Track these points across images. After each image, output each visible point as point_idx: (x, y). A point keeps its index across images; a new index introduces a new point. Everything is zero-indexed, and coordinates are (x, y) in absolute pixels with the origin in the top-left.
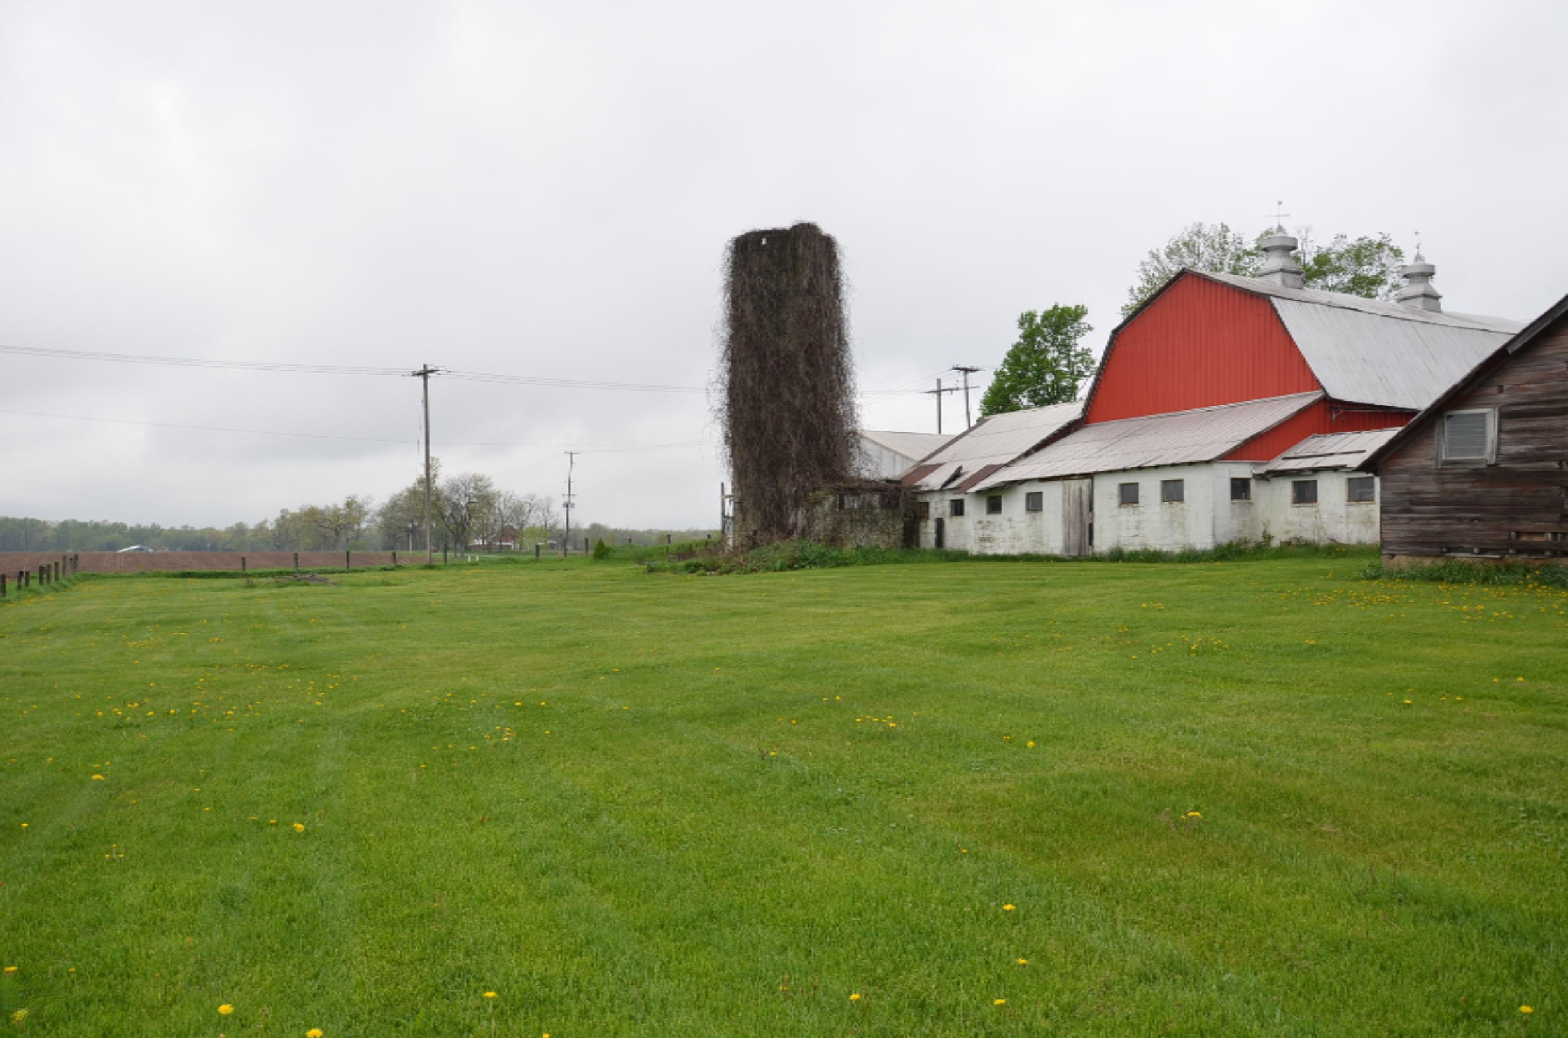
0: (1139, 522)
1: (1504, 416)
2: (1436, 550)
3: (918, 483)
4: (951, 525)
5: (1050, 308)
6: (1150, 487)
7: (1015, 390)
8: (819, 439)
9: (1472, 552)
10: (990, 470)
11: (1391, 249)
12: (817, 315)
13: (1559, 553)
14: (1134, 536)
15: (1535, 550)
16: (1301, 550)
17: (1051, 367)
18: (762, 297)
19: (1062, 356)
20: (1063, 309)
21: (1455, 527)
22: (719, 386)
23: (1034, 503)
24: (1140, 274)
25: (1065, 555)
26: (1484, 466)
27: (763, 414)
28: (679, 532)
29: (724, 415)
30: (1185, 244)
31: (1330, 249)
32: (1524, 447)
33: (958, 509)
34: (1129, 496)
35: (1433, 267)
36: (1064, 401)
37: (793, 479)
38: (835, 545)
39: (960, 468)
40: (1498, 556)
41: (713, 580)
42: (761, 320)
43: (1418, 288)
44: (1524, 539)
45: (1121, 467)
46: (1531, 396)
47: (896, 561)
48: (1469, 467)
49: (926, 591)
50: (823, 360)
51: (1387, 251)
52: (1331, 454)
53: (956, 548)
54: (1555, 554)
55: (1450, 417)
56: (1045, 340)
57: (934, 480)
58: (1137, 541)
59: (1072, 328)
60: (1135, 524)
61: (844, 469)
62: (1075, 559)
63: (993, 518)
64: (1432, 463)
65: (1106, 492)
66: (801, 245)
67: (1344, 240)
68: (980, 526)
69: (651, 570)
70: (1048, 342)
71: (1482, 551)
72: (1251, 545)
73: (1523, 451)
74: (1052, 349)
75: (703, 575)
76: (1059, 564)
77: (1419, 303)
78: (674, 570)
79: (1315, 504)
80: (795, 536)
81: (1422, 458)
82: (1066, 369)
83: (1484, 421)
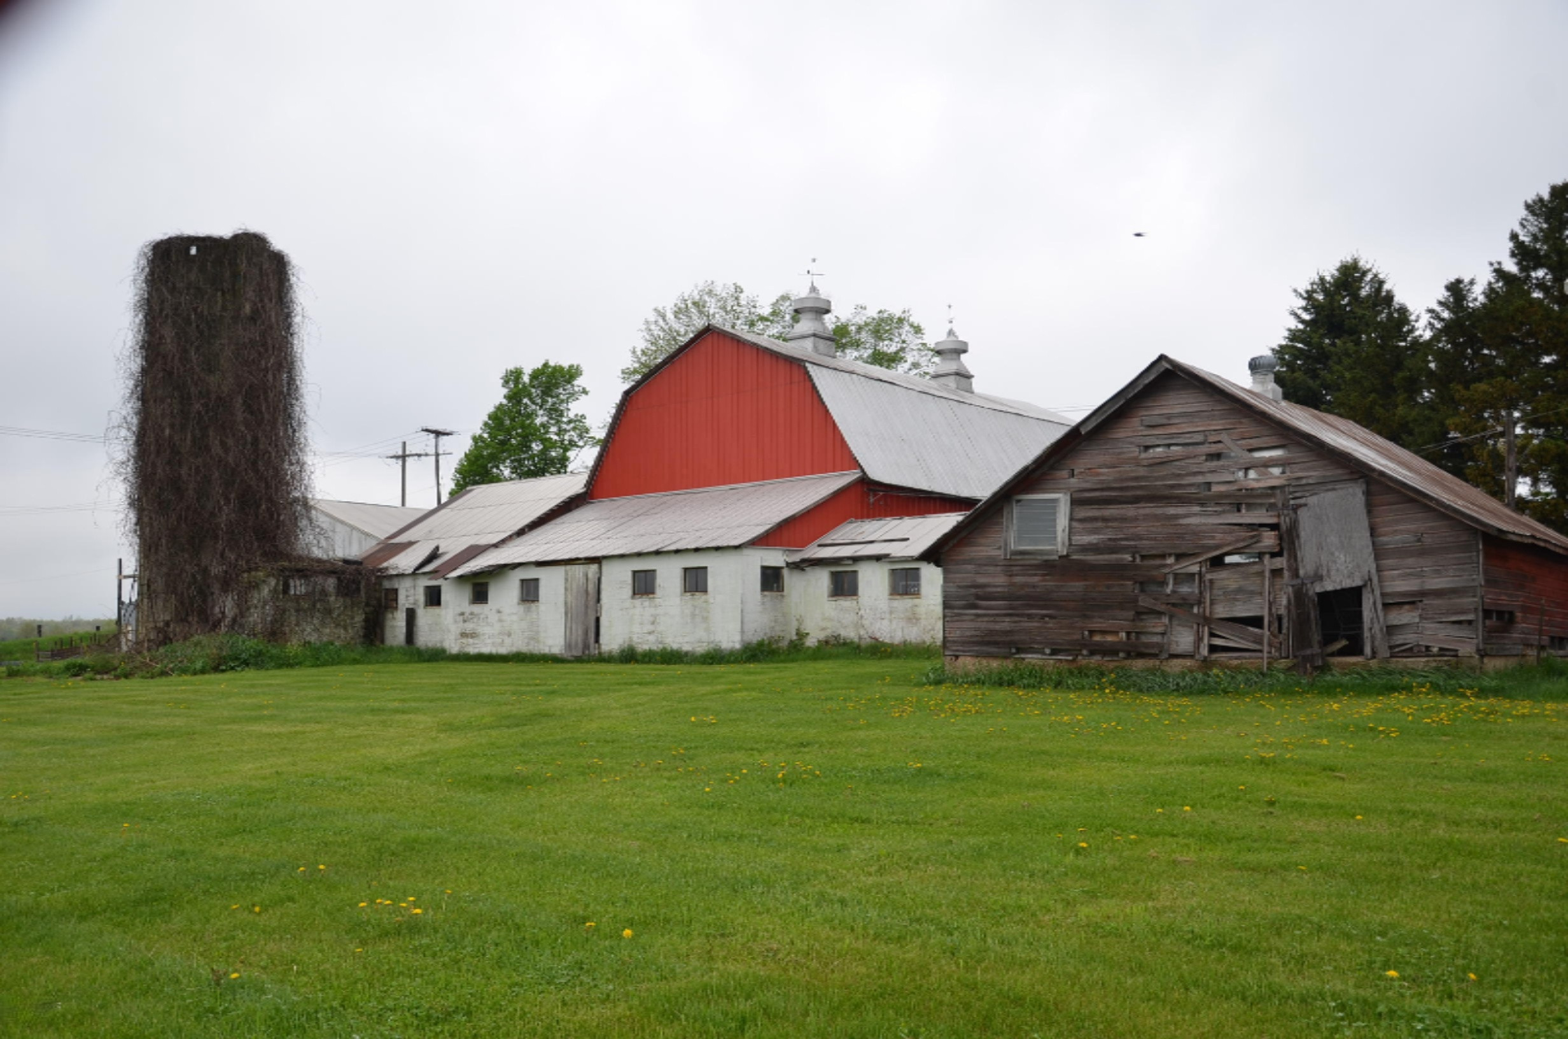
0: (655, 616)
1: (1075, 502)
2: (1003, 651)
3: (385, 565)
4: (424, 617)
5: (539, 365)
6: (669, 574)
7: (496, 459)
8: (259, 506)
9: (1044, 654)
10: (475, 551)
11: (912, 326)
12: (262, 350)
13: (1132, 654)
14: (650, 633)
15: (1110, 651)
16: (841, 650)
17: (539, 434)
18: (188, 322)
19: (553, 422)
20: (555, 368)
21: (1026, 624)
22: (124, 432)
23: (530, 592)
24: (645, 334)
25: (567, 655)
26: (1056, 557)
27: (184, 471)
28: (52, 621)
29: (130, 468)
30: (694, 303)
31: (849, 320)
32: (1097, 537)
33: (434, 597)
34: (644, 585)
35: (966, 344)
36: (552, 474)
37: (222, 555)
38: (276, 641)
39: (437, 548)
40: (1070, 658)
41: (106, 686)
42: (185, 351)
43: (950, 366)
44: (1097, 638)
45: (636, 550)
46: (1102, 482)
47: (355, 662)
48: (1039, 557)
49: (404, 700)
50: (268, 408)
51: (907, 328)
52: (872, 542)
53: (430, 645)
54: (1129, 656)
55: (1019, 501)
56: (534, 403)
57: (405, 562)
58: (652, 638)
59: (564, 390)
60: (652, 619)
61: (288, 543)
62: (578, 660)
63: (477, 608)
64: (1000, 553)
65: (618, 579)
66: (245, 261)
67: (864, 311)
68: (461, 618)
69: (12, 674)
70: (537, 404)
71: (1054, 652)
72: (784, 644)
73: (1095, 541)
74: (541, 412)
75: (92, 679)
76: (560, 666)
77: (951, 382)
78: (47, 673)
79: (855, 598)
80: (223, 629)
81: (988, 548)
82: (555, 437)
83: (1055, 508)
